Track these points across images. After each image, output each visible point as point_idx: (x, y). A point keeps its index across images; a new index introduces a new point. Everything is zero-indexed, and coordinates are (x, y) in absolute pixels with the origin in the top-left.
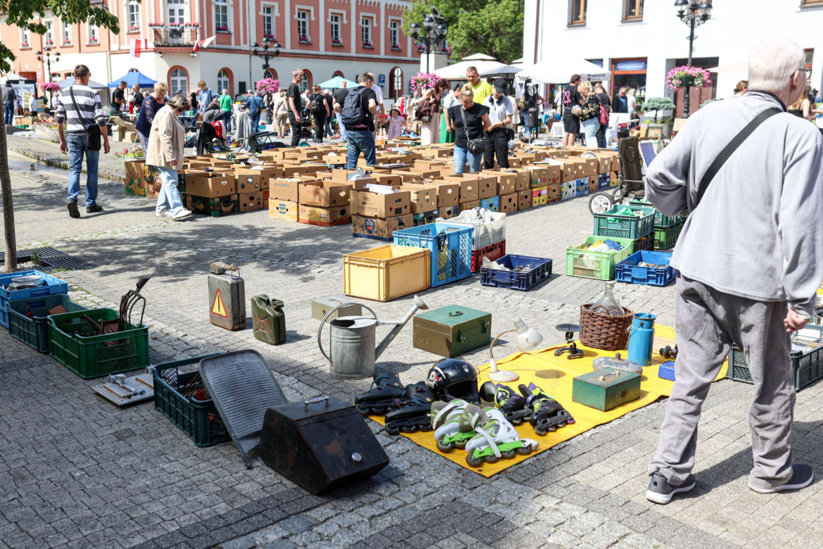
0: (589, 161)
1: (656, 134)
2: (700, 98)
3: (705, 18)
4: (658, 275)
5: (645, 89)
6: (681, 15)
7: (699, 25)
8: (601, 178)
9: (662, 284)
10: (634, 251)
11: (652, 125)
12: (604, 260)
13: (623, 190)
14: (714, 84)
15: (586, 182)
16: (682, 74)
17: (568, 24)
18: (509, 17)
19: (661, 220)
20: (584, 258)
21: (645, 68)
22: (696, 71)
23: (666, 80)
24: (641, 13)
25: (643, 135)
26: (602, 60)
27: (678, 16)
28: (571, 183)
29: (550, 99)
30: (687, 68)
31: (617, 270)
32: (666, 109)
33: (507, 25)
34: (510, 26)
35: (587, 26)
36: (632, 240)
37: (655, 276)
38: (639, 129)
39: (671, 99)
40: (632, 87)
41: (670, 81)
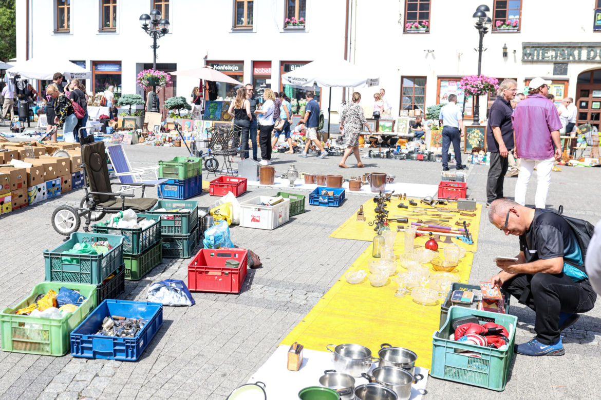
0: (60, 161)
1: (131, 125)
2: (164, 96)
3: (165, 31)
4: (127, 347)
5: (121, 87)
6: (145, 27)
7: (160, 37)
8: (74, 177)
9: (134, 358)
10: (99, 302)
11: (127, 117)
12: (54, 330)
13: (90, 203)
14: (174, 85)
15: (58, 182)
16: (149, 75)
17: (55, 30)
18: (6, 22)
19: (131, 246)
20: (26, 327)
21: (120, 69)
22: (159, 74)
23: (137, 80)
24: (115, 26)
25: (120, 126)
26: (84, 62)
27: (143, 28)
28: (39, 186)
29: (42, 92)
30: (153, 71)
31: (73, 342)
32: (138, 104)
33: (4, 29)
34: (8, 30)
35: (71, 33)
36: (94, 286)
37: (124, 348)
38: (116, 120)
39: (141, 96)
40: (111, 85)
41: (139, 81)
